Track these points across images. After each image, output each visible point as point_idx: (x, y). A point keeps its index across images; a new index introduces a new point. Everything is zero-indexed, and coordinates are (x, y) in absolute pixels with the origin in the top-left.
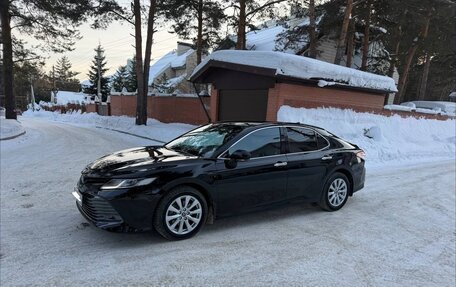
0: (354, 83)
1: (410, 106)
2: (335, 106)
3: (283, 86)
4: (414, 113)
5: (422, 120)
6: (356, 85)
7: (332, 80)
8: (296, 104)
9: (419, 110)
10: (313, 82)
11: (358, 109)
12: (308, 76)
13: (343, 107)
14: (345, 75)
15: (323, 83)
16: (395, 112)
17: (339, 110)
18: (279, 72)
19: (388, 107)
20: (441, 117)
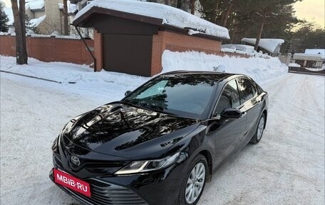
0: (208, 32)
1: (233, 48)
2: (196, 50)
3: (165, 33)
4: (235, 54)
5: (239, 58)
6: (210, 34)
7: (196, 30)
8: (173, 49)
9: (238, 52)
10: (185, 31)
11: (208, 52)
12: (182, 26)
13: (200, 51)
14: (204, 26)
15: (191, 32)
16: (226, 53)
17: (197, 53)
18: (165, 22)
19: (223, 50)
20: (247, 56)
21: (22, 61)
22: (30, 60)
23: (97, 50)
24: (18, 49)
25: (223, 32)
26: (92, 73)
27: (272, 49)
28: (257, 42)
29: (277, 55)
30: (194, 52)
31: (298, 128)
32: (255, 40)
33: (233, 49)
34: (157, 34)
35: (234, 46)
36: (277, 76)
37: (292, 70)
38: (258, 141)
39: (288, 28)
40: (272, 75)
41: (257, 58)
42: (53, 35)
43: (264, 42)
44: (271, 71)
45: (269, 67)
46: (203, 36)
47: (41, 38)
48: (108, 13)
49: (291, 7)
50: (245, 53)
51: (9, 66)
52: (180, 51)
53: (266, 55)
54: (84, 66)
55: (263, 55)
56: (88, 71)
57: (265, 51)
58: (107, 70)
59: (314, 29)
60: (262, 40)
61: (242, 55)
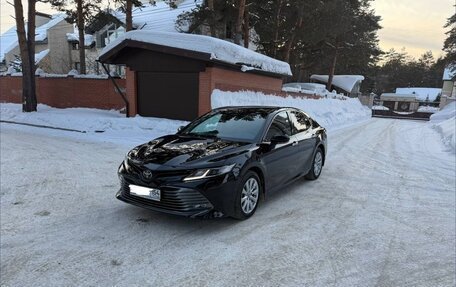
0: (265, 68)
2: (251, 89)
3: (215, 70)
4: (301, 94)
5: (305, 99)
7: (250, 66)
8: (224, 88)
9: (304, 91)
10: (237, 67)
11: (266, 92)
12: (234, 61)
13: (256, 90)
14: (259, 61)
15: (245, 68)
16: (290, 93)
17: (253, 93)
18: (213, 56)
19: (284, 89)
20: (316, 97)
21: (30, 107)
22: (40, 106)
23: (130, 91)
24: (25, 93)
25: (284, 68)
26: (124, 119)
27: (350, 89)
28: (330, 79)
29: (356, 95)
30: (249, 92)
31: (363, 167)
32: (327, 77)
33: (297, 88)
34: (204, 70)
35: (298, 84)
36: (356, 120)
37: (376, 113)
38: (316, 178)
39: (372, 61)
40: (348, 119)
41: (330, 99)
42: (70, 74)
43: (339, 80)
44: (348, 115)
45: (346, 110)
46: (258, 73)
47: (53, 78)
48: (145, 47)
49: (374, 34)
50: (312, 92)
51: (12, 114)
52: (232, 91)
53: (342, 95)
54: (112, 111)
55: (338, 96)
56: (119, 117)
57: (339, 90)
58: (143, 115)
59: (406, 61)
60: (335, 77)
61: (309, 96)
